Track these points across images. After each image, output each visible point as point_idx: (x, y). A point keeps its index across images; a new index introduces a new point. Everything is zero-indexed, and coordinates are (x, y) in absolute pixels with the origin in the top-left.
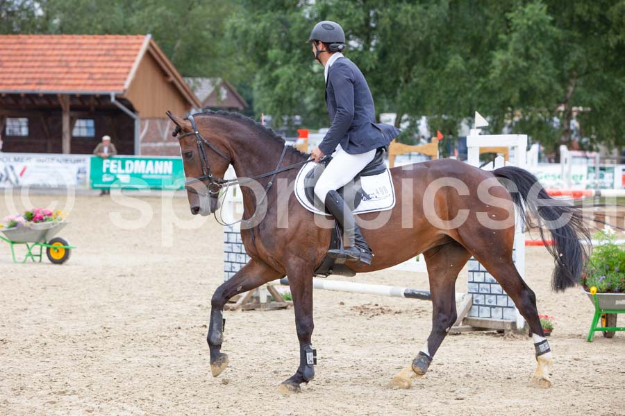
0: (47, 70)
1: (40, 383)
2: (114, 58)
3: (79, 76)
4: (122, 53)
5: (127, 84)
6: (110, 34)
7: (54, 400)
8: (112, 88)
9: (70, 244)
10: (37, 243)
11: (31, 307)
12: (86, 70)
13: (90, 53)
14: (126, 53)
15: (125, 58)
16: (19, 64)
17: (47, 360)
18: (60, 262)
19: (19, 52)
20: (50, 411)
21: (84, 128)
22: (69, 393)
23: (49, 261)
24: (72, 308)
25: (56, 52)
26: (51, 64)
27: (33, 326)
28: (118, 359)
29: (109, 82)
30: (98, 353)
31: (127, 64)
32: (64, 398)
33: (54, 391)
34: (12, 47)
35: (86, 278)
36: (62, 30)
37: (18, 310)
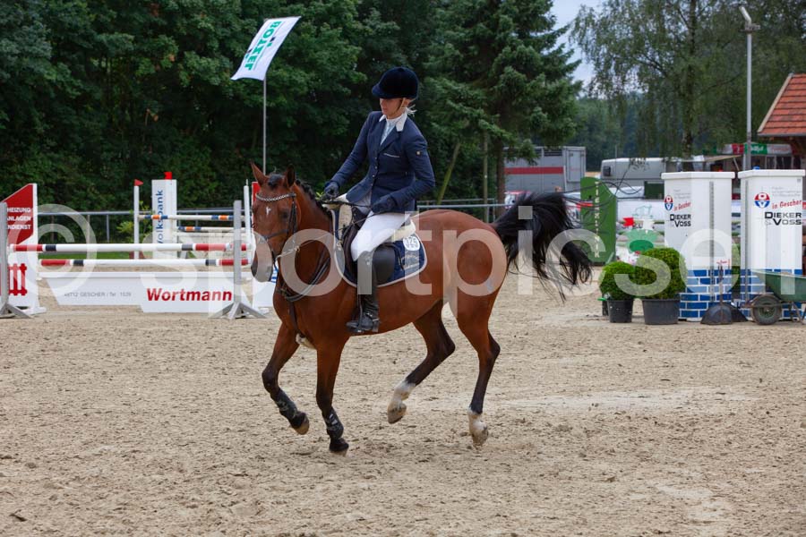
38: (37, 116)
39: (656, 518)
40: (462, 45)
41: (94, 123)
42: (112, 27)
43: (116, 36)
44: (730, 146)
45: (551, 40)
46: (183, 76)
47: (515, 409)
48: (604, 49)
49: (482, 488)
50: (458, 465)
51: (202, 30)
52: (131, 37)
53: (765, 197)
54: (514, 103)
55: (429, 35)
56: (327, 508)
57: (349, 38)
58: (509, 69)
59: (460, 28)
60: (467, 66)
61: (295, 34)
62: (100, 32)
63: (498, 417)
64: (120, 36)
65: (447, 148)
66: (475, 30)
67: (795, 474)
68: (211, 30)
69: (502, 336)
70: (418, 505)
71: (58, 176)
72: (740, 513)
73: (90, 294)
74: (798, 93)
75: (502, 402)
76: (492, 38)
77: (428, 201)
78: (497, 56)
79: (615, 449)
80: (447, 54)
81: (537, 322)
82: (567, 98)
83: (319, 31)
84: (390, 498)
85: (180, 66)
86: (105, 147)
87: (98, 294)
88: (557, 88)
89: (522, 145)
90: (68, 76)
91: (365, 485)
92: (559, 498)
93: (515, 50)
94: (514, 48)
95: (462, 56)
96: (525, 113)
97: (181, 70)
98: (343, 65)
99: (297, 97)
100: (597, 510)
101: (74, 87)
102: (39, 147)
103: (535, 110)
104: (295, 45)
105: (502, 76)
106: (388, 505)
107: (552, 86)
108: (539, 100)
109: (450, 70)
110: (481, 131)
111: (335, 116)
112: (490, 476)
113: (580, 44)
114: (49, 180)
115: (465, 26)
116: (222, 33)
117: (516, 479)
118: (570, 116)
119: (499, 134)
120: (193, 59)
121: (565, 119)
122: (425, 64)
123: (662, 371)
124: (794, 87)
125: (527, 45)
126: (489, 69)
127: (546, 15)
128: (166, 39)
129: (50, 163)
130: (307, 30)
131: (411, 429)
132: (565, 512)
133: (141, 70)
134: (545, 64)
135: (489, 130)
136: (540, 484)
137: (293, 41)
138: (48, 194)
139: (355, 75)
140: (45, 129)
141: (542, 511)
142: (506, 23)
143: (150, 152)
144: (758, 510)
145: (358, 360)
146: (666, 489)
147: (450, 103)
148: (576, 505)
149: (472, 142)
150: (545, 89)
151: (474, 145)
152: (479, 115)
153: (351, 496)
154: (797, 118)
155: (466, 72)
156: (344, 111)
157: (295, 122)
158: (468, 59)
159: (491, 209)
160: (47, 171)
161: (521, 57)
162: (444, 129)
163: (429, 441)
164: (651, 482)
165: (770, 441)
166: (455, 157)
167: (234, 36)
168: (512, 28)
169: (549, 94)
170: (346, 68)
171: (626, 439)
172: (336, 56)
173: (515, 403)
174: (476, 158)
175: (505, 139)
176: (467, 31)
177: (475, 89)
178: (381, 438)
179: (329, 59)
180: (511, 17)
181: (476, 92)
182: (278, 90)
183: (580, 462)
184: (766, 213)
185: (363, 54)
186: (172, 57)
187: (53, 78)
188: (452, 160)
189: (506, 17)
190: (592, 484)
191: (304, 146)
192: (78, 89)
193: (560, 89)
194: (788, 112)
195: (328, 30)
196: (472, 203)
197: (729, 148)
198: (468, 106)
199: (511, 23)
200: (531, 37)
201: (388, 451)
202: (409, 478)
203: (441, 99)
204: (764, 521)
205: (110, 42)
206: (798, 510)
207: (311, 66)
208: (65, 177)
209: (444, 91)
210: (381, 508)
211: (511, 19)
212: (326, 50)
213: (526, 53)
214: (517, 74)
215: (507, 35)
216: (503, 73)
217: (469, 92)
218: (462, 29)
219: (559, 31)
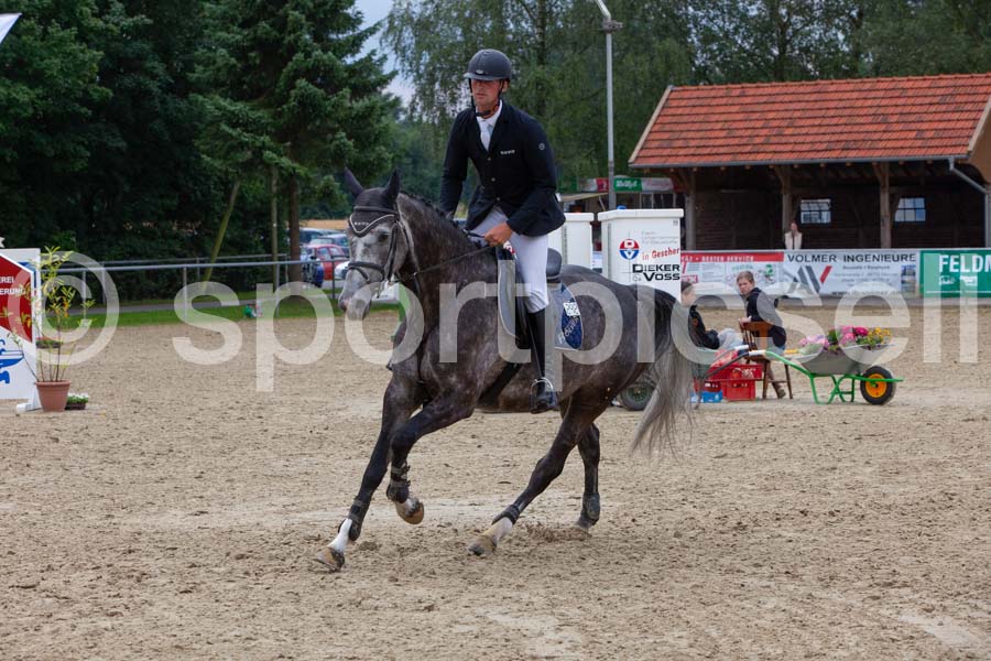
0: (856, 128)
1: (857, 571)
2: (952, 107)
3: (903, 135)
4: (964, 99)
5: (972, 143)
6: (947, 73)
7: (877, 594)
8: (950, 150)
9: (895, 376)
10: (847, 376)
11: (840, 465)
12: (913, 126)
13: (919, 101)
14: (971, 98)
15: (969, 107)
16: (817, 122)
17: (867, 538)
18: (881, 401)
19: (817, 105)
20: (872, 609)
21: (910, 210)
22: (897, 585)
23: (865, 401)
24: (898, 466)
25: (869, 103)
26: (862, 120)
27: (844, 492)
28: (966, 537)
29: (945, 142)
30: (939, 529)
31: (973, 115)
32: (892, 591)
33: (877, 581)
34: (806, 98)
35: (919, 423)
36: (877, 71)
37: (823, 469)
39: (485, 654)
40: (239, 51)
44: (595, 181)
45: (355, 44)
47: (308, 524)
48: (426, 58)
49: (263, 623)
50: (231, 596)
53: (633, 245)
54: (309, 128)
55: (195, 38)
56: (56, 654)
57: (87, 42)
58: (302, 82)
59: (235, 28)
60: (247, 79)
61: (14, 38)
63: (285, 534)
65: (223, 188)
66: (255, 32)
67: (664, 595)
69: (294, 432)
70: (177, 647)
72: (591, 646)
74: (680, 111)
75: (292, 515)
76: (278, 42)
77: (198, 259)
78: (286, 64)
79: (437, 571)
80: (220, 62)
81: (341, 413)
82: (379, 121)
83: (45, 31)
84: (141, 639)
88: (367, 107)
89: (322, 183)
91: (108, 624)
92: (360, 634)
93: (310, 57)
94: (308, 55)
95: (239, 65)
96: (324, 141)
98: (79, 78)
99: (18, 121)
100: (410, 647)
103: (338, 136)
104: (15, 51)
105: (293, 92)
106: (138, 648)
107: (360, 105)
108: (343, 123)
109: (223, 84)
110: (268, 166)
111: (70, 147)
112: (272, 608)
113: (396, 49)
115: (243, 25)
117: (306, 610)
118: (384, 145)
119: (291, 170)
121: (377, 148)
122: (190, 75)
123: (501, 472)
124: (674, 103)
125: (325, 51)
126: (277, 82)
127: (350, 11)
130: (30, 31)
131: (169, 551)
132: (369, 651)
134: (350, 77)
135: (277, 164)
136: (337, 616)
137: (11, 46)
139: (95, 91)
141: (338, 650)
142: (297, 21)
144: (615, 641)
145: (101, 467)
146: (500, 619)
147: (224, 127)
148: (383, 641)
149: (256, 179)
150: (351, 108)
151: (258, 184)
152: (264, 143)
153: (88, 637)
154: (680, 143)
155: (245, 87)
156: (81, 139)
157: (15, 153)
158: (247, 69)
159: (282, 268)
161: (318, 67)
162: (217, 164)
163: (193, 566)
164: (481, 611)
165: (635, 555)
166: (233, 198)
168: (305, 27)
169: (356, 116)
170: (84, 82)
171: (450, 558)
172: (71, 65)
173: (307, 516)
174: (261, 201)
175: (298, 176)
176: (246, 33)
177: (258, 110)
178: (130, 564)
179: (62, 70)
180: (303, 13)
181: (259, 114)
183: (391, 587)
184: (634, 266)
185: (107, 62)
188: (229, 204)
189: (297, 13)
190: (405, 614)
191: (29, 187)
193: (371, 109)
194: (666, 136)
195: (58, 31)
196: (257, 260)
197: (593, 184)
198: (252, 132)
199: (304, 21)
200: (331, 40)
201: (139, 581)
202: (166, 614)
203: (212, 123)
204: (622, 653)
206: (665, 639)
207: (36, 79)
209: (217, 113)
210: (128, 652)
211: (303, 17)
212: (56, 57)
213: (324, 61)
214: (312, 88)
215: (298, 38)
216: (294, 87)
217: (250, 113)
218: (239, 30)
219: (366, 31)
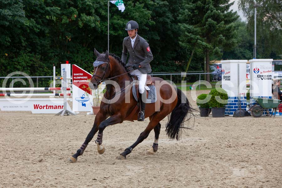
38: (23, 39)
40: (192, 10)
41: (46, 42)
42: (52, 5)
43: (54, 8)
45: (227, 7)
46: (80, 24)
51: (88, 5)
52: (59, 8)
53: (258, 69)
54: (212, 33)
57: (147, 8)
58: (210, 20)
60: (193, 18)
62: (47, 6)
64: (55, 8)
66: (197, 4)
68: (91, 5)
71: (32, 63)
73: (13, 107)
76: (203, 7)
78: (205, 14)
80: (186, 14)
83: (135, 5)
85: (79, 19)
86: (51, 51)
87: (16, 107)
88: (229, 27)
90: (34, 24)
94: (212, 11)
95: (192, 14)
96: (216, 37)
97: (79, 21)
98: (145, 18)
101: (37, 28)
102: (24, 51)
103: (220, 36)
105: (207, 22)
108: (222, 32)
110: (199, 45)
114: (28, 64)
115: (193, 3)
116: (96, 6)
119: (206, 46)
120: (84, 17)
121: (232, 39)
125: (217, 10)
126: (202, 19)
128: (73, 9)
129: (28, 57)
133: (63, 21)
134: (225, 18)
135: (201, 44)
138: (28, 70)
139: (150, 22)
140: (26, 44)
143: (69, 53)
147: (186, 33)
150: (224, 27)
152: (198, 38)
155: (193, 21)
158: (194, 16)
160: (27, 61)
161: (215, 15)
162: (184, 44)
166: (192, 54)
167: (101, 7)
168: (211, 4)
169: (226, 29)
170: (146, 20)
172: (142, 15)
176: (194, 5)
179: (139, 16)
181: (197, 29)
182: (119, 29)
186: (76, 16)
187: (28, 24)
188: (191, 56)
192: (39, 29)
193: (231, 27)
198: (193, 34)
200: (220, 7)
203: (183, 32)
205: (51, 10)
208: (34, 63)
209: (184, 29)
212: (138, 12)
213: (217, 13)
214: (213, 21)
215: (209, 6)
216: (207, 21)
217: (194, 29)
218: (192, 4)
219: (231, 4)
